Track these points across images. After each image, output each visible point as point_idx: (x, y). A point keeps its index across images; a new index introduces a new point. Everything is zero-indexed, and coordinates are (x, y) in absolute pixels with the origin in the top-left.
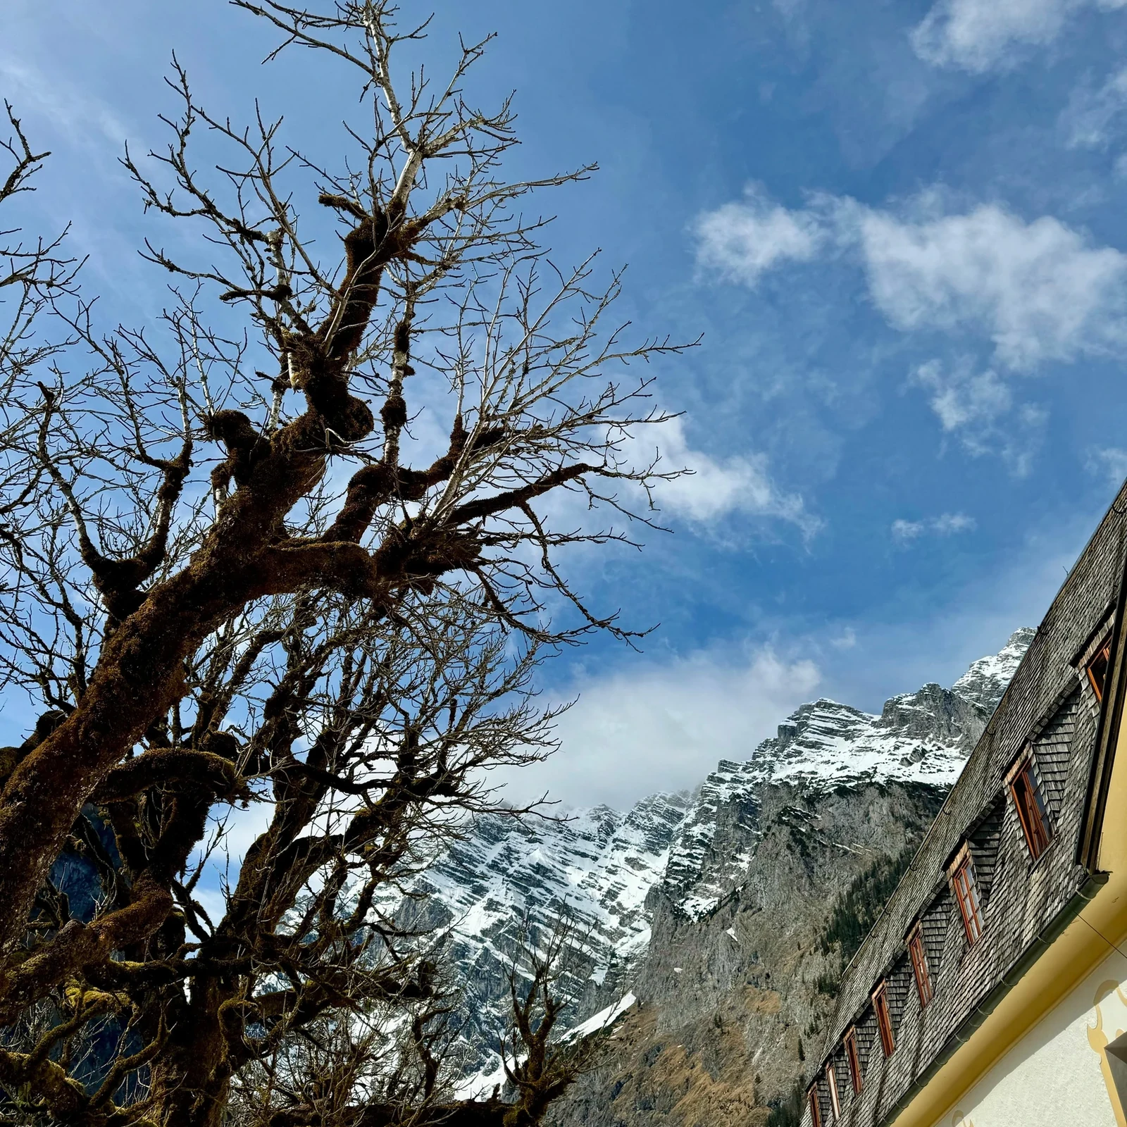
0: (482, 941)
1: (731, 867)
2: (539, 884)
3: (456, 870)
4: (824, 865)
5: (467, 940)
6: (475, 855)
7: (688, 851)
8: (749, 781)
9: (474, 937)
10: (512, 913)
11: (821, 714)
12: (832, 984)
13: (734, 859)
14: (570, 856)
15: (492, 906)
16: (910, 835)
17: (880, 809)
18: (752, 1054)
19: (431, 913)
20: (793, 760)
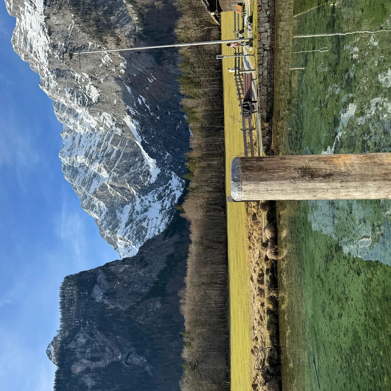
0: (111, 173)
1: (80, 81)
2: (91, 156)
3: (88, 184)
4: (77, 44)
5: (111, 177)
6: (83, 178)
7: (76, 98)
8: (48, 75)
9: (110, 175)
10: (101, 164)
11: (18, 43)
12: (117, 41)
13: (77, 80)
14: (81, 145)
15: (100, 170)
16: (64, 8)
17: (54, 19)
18: (140, 71)
19: (103, 191)
20: (38, 55)
